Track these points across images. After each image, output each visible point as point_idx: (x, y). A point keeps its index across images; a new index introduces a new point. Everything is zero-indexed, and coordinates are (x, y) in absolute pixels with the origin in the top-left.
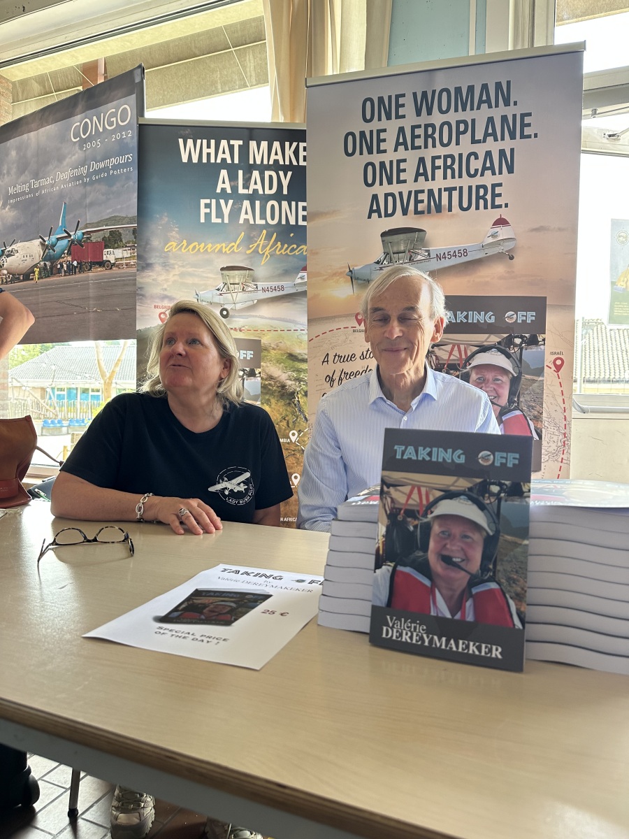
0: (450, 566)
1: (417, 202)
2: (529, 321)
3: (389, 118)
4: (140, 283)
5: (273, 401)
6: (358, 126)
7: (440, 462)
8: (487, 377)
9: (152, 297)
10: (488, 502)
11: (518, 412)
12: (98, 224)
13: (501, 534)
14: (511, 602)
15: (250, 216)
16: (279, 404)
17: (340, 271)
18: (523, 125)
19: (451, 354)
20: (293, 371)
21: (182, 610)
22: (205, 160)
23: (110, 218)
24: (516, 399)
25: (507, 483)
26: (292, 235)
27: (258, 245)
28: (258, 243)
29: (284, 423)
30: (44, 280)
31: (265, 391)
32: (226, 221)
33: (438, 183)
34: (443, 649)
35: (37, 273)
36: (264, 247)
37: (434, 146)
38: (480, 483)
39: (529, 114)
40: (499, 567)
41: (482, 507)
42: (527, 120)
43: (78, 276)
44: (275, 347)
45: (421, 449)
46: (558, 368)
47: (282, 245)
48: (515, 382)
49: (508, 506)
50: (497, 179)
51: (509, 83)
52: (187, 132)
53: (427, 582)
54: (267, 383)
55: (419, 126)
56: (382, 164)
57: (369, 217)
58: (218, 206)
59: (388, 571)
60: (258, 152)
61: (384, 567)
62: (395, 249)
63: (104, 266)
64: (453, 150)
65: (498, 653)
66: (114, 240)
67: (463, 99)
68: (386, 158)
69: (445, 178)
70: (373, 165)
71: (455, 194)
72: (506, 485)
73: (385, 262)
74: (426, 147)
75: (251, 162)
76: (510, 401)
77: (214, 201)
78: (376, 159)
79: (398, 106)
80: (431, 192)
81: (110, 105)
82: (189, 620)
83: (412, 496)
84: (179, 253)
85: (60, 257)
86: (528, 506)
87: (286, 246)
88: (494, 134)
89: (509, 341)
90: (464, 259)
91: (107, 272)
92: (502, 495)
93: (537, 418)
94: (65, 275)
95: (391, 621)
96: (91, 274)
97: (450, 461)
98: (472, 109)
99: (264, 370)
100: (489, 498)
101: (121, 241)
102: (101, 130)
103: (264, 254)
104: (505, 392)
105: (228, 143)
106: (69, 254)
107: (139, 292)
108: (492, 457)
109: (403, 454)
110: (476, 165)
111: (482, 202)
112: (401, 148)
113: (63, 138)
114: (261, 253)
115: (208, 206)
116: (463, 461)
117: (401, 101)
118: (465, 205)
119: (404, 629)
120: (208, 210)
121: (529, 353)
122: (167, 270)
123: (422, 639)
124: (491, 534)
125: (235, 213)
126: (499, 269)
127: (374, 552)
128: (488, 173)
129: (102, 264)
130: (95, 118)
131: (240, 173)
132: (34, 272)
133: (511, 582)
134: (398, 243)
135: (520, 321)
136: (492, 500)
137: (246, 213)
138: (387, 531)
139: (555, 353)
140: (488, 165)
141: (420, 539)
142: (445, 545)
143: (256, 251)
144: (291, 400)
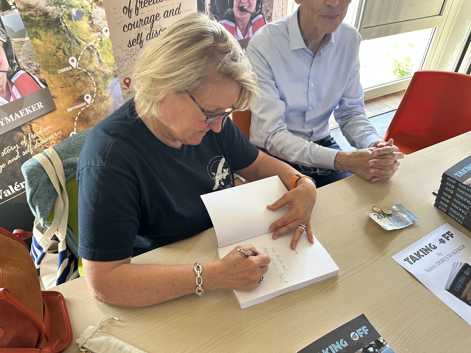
5: (41, 33)
16: (49, 34)
29: (61, 53)
31: (29, 24)
144: (58, 27)
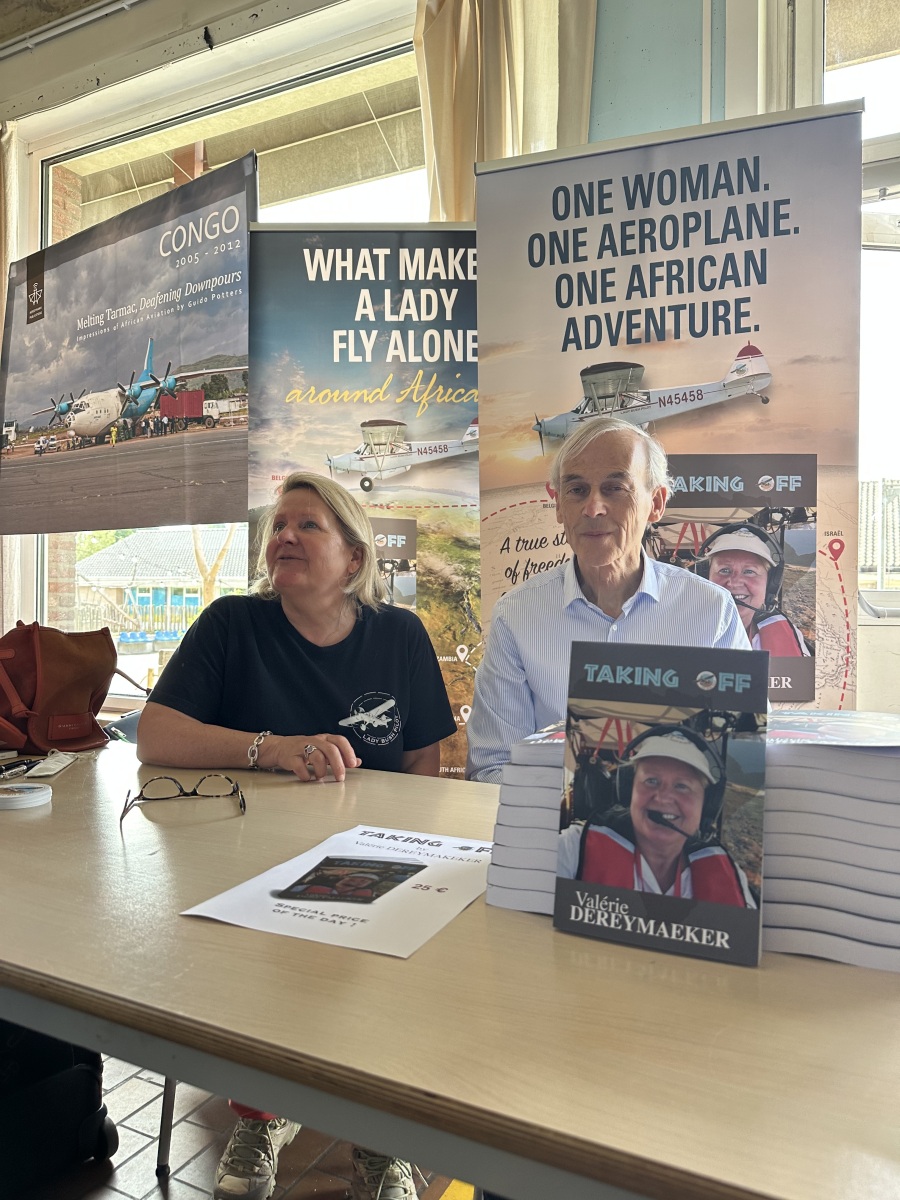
0: (660, 826)
1: (631, 326)
2: (792, 489)
3: (590, 212)
4: (252, 445)
5: (433, 604)
6: (548, 225)
7: (645, 686)
8: (734, 568)
9: (269, 465)
10: (710, 739)
11: (780, 618)
12: (196, 366)
13: (728, 782)
14: (742, 874)
15: (401, 352)
16: (442, 608)
17: (523, 424)
18: (778, 217)
19: (682, 535)
20: (461, 562)
21: (308, 883)
22: (339, 277)
23: (212, 358)
24: (776, 599)
25: (735, 713)
26: (458, 375)
27: (412, 391)
28: (412, 387)
29: (449, 635)
30: (124, 443)
31: (422, 591)
32: (369, 359)
33: (661, 300)
34: (651, 936)
35: (114, 434)
36: (421, 393)
37: (653, 249)
38: (700, 714)
39: (787, 202)
40: (725, 827)
41: (702, 746)
42: (783, 210)
43: (170, 437)
44: (436, 529)
45: (619, 668)
46: (836, 554)
47: (445, 390)
48: (774, 574)
49: (737, 744)
50: (742, 292)
51: (756, 160)
52: (315, 240)
53: (629, 847)
54: (424, 579)
55: (632, 223)
56: (582, 276)
57: (564, 349)
58: (358, 338)
59: (578, 831)
60: (412, 264)
61: (572, 826)
62: (601, 392)
63: (204, 424)
64: (680, 253)
65: (724, 941)
66: (217, 388)
67: (692, 183)
68: (586, 268)
69: (669, 292)
70: (568, 278)
71: (684, 315)
72: (734, 717)
73: (587, 410)
74: (642, 250)
75: (402, 277)
76: (769, 602)
77: (352, 333)
78: (573, 269)
79: (603, 196)
80: (650, 313)
81: (212, 206)
82: (317, 896)
83: (609, 732)
84: (306, 404)
85: (145, 412)
86: (763, 744)
87: (450, 390)
88: (737, 231)
89: (765, 518)
90: (698, 404)
91: (209, 431)
92: (729, 730)
93: (808, 626)
94: (152, 437)
95: (582, 898)
96: (186, 435)
97: (659, 685)
98: (705, 197)
99: (420, 562)
100: (711, 734)
101: (227, 389)
102: (200, 240)
103: (420, 402)
104: (761, 589)
105: (371, 252)
106: (157, 407)
107: (252, 458)
108: (714, 679)
109: (596, 676)
110: (712, 273)
111: (721, 324)
112: (608, 253)
113: (149, 252)
114: (416, 401)
115: (344, 339)
116: (677, 685)
117: (607, 189)
118: (698, 329)
119: (600, 909)
120: (344, 346)
121: (794, 534)
122: (289, 428)
123: (622, 922)
124: (715, 782)
125: (381, 348)
126: (748, 417)
127: (559, 807)
128: (730, 284)
129: (201, 420)
130: (191, 225)
131: (387, 292)
132: (110, 433)
133: (741, 846)
134: (605, 384)
135: (779, 489)
136: (716, 737)
137: (396, 348)
138: (575, 779)
139: (831, 533)
140: (730, 272)
141: (620, 788)
142: (653, 797)
143: (409, 400)
144: (458, 602)
